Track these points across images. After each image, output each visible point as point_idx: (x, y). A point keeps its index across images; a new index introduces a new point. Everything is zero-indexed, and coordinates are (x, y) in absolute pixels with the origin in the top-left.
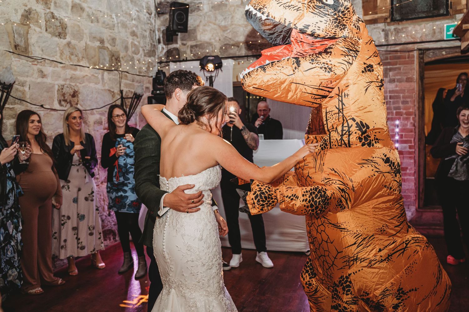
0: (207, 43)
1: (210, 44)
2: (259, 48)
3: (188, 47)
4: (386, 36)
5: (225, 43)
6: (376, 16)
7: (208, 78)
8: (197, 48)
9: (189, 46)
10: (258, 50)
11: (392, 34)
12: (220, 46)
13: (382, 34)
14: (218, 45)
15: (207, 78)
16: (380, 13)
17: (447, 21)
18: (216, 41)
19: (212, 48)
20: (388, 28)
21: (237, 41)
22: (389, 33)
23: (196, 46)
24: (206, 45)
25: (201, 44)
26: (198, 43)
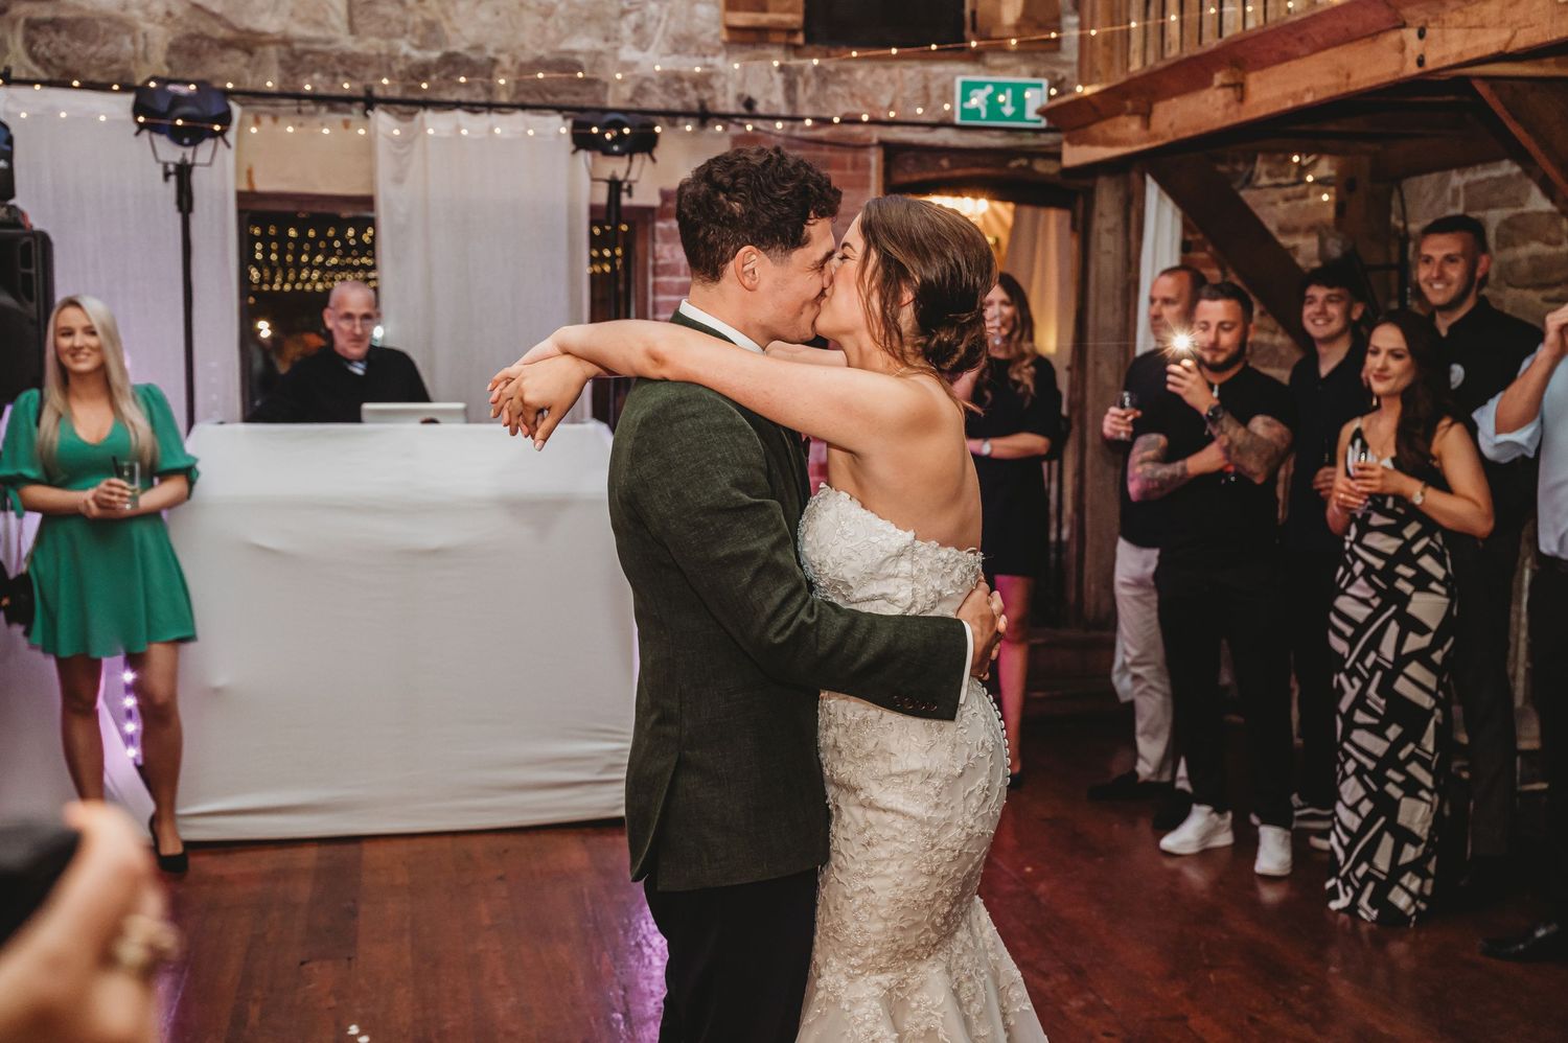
0: (109, 19)
1: (123, 26)
2: (340, 69)
3: (14, 22)
4: (790, 87)
5: (193, 31)
6: (764, 19)
7: (171, 168)
8: (58, 31)
9: (22, 22)
10: (335, 75)
11: (806, 83)
12: (170, 39)
13: (779, 78)
14: (159, 37)
15: (166, 165)
16: (775, 11)
17: (961, 67)
18: (150, 18)
19: (134, 42)
20: (794, 62)
21: (249, 31)
22: (800, 80)
23: (56, 24)
24: (103, 25)
25: (79, 21)
26: (65, 14)
